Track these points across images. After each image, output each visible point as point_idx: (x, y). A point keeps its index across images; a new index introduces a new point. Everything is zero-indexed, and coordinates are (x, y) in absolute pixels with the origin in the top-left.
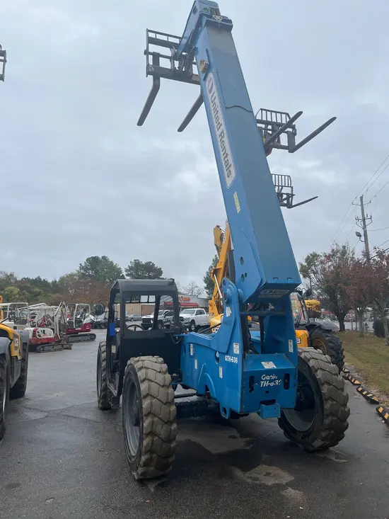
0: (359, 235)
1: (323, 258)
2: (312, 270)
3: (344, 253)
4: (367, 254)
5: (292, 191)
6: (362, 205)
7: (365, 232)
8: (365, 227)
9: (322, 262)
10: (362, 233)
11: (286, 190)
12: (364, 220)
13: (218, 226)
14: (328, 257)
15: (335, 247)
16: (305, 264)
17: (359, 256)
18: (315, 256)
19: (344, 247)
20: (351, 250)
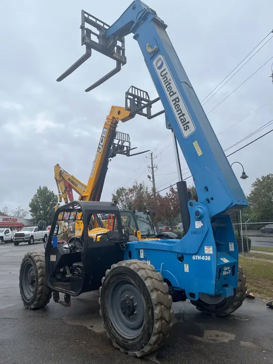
0: (149, 177)
1: (128, 191)
2: (120, 199)
3: (141, 188)
4: (154, 190)
5: (130, 145)
6: (152, 158)
7: (153, 176)
8: (153, 173)
9: (127, 194)
10: (151, 176)
11: (126, 144)
12: (153, 168)
13: (58, 165)
14: (131, 191)
15: (135, 184)
16: (116, 195)
17: (150, 191)
18: (123, 189)
19: (141, 185)
20: (145, 187)
